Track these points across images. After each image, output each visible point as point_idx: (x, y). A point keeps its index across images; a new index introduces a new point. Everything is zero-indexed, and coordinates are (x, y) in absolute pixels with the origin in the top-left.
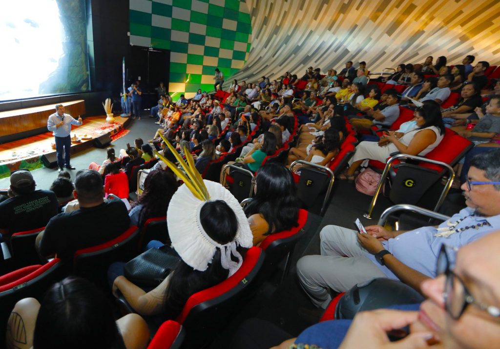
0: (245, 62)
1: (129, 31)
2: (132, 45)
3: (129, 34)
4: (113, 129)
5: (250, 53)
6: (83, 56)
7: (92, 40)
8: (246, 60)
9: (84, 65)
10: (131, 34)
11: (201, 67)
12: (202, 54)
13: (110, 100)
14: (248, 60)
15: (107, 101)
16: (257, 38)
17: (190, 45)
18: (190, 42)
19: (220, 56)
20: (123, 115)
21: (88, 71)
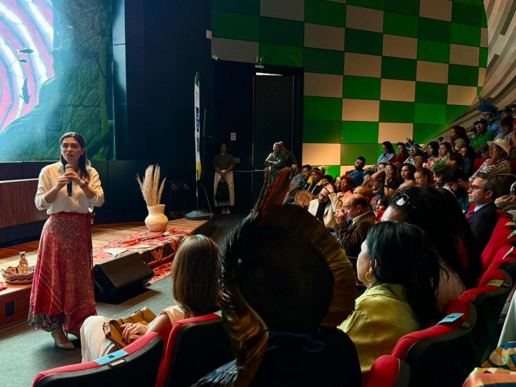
0: (480, 89)
1: (210, 30)
2: (216, 58)
3: (209, 34)
4: (160, 244)
5: (490, 69)
6: (101, 83)
7: (124, 41)
8: (480, 85)
9: (103, 105)
10: (213, 36)
11: (376, 105)
12: (378, 75)
13: (158, 171)
14: (485, 83)
15: (149, 171)
16: (503, 32)
17: (348, 56)
18: (348, 49)
19: (420, 78)
20: (194, 214)
21: (111, 119)
